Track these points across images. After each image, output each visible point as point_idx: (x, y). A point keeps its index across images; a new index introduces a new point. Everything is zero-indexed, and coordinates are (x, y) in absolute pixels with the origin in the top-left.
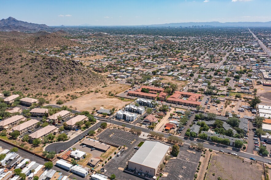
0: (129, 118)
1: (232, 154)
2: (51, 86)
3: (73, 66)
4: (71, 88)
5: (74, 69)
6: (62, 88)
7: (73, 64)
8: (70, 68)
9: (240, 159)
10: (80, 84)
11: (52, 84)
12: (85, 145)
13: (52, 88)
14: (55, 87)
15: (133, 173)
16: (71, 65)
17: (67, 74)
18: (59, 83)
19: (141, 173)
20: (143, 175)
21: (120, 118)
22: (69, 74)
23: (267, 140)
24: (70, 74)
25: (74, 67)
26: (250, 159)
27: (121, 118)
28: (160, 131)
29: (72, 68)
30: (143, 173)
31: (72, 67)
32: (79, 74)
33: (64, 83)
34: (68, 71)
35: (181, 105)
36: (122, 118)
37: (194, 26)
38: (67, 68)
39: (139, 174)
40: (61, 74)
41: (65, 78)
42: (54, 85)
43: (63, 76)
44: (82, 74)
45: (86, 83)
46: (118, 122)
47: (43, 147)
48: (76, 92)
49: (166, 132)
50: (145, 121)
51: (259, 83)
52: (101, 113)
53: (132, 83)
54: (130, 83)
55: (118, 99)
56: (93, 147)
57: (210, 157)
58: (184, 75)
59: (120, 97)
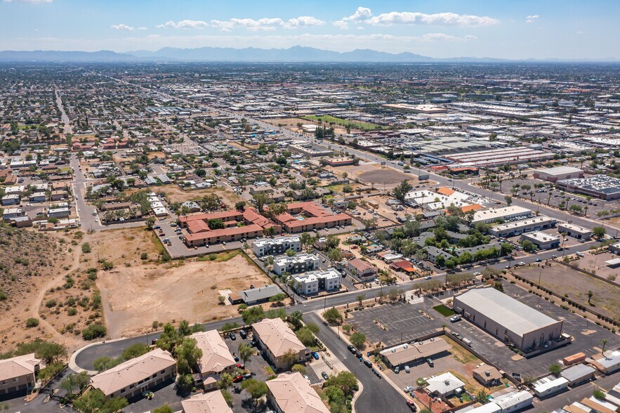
1: (519, 264)
9: (534, 266)
12: (405, 364)
20: (550, 343)
21: (312, 291)
26: (537, 262)
27: (315, 290)
35: (320, 229)
36: (318, 290)
39: (546, 346)
48: (52, 291)
49: (417, 277)
50: (365, 275)
51: (324, 164)
52: (257, 301)
53: (126, 221)
54: (118, 221)
55: (197, 260)
56: (423, 360)
57: (520, 279)
58: (182, 176)
59: (195, 256)
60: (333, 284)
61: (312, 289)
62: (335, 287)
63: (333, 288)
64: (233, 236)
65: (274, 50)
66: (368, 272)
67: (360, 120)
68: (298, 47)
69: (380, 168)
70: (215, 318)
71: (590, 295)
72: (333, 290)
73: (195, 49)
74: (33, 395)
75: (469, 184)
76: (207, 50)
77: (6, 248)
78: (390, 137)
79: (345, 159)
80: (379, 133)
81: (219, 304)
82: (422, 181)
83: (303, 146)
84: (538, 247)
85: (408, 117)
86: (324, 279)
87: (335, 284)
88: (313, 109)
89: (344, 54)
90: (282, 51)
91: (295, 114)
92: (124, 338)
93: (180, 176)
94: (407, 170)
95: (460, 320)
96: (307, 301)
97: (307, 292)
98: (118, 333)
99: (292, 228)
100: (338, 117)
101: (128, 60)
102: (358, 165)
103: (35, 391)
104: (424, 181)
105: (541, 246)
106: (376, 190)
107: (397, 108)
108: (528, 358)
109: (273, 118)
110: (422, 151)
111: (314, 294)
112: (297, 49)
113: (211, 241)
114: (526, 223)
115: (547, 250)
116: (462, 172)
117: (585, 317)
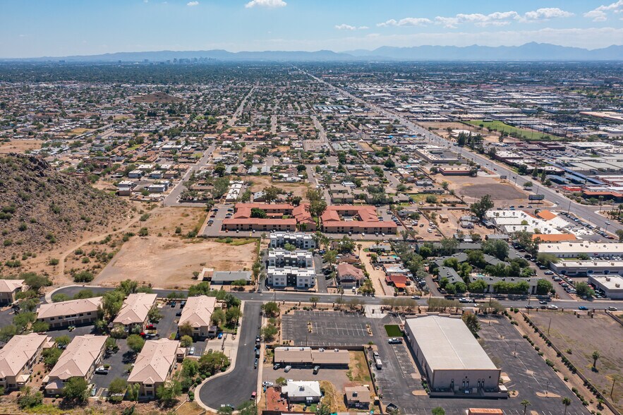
0: (306, 280)
1: (550, 307)
2: (7, 237)
3: (37, 173)
4: (65, 233)
5: (44, 180)
6: (43, 239)
7: (36, 168)
8: (34, 180)
9: (568, 313)
10: (83, 219)
11: (8, 230)
12: (288, 364)
13: (15, 241)
14: (20, 237)
15: (452, 394)
16: (33, 170)
17: (34, 195)
18: (29, 225)
19: (470, 389)
20: (475, 390)
21: (280, 285)
22: (38, 196)
23: (567, 271)
24: (41, 194)
25: (42, 175)
26: (580, 309)
27: (283, 283)
28: (391, 294)
29: (37, 178)
30: (474, 387)
31: (38, 176)
32: (63, 194)
33: (41, 222)
34: (32, 188)
35: (358, 233)
36: (285, 284)
37: (178, 59)
38: (26, 179)
39: (467, 392)
40: (20, 199)
41: (34, 208)
42: (14, 231)
43: (28, 203)
44: (70, 192)
45: (94, 214)
46: (286, 294)
47: (192, 400)
48: (89, 244)
49: (404, 294)
50: (345, 281)
51: (435, 172)
52: (224, 282)
53: (198, 201)
54: (192, 201)
55: (216, 241)
56: (310, 365)
57: (528, 322)
58: (285, 169)
59: (217, 237)
60: (304, 283)
61: (280, 282)
62: (306, 285)
63: (304, 286)
64: (265, 226)
65: (503, 48)
66: (347, 278)
67: (532, 129)
68: (534, 44)
69: (499, 182)
70: (176, 288)
71: (595, 357)
72: (302, 288)
73: (414, 47)
74: (8, 308)
75: (597, 212)
76: (425, 48)
77: (82, 207)
78: (550, 149)
79: (463, 168)
80: (540, 144)
81: (193, 278)
82: (534, 201)
83: (431, 152)
84: (601, 294)
85: (602, 128)
86: (295, 276)
87: (306, 283)
88: (486, 113)
89: (594, 51)
90: (514, 49)
91: (459, 118)
92: (99, 286)
93: (282, 169)
94: (528, 188)
95: (401, 343)
96: (268, 292)
97: (274, 284)
98: (99, 282)
99: (326, 228)
100: (508, 124)
101: (343, 59)
102: (476, 176)
103: (10, 306)
104: (537, 201)
105: (607, 294)
106: (465, 203)
107: (597, 117)
108: (431, 397)
109: (431, 121)
110: (574, 169)
111: (281, 288)
112: (533, 46)
113: (244, 227)
114: (613, 264)
115: (612, 299)
116: (597, 196)
117: (566, 380)
